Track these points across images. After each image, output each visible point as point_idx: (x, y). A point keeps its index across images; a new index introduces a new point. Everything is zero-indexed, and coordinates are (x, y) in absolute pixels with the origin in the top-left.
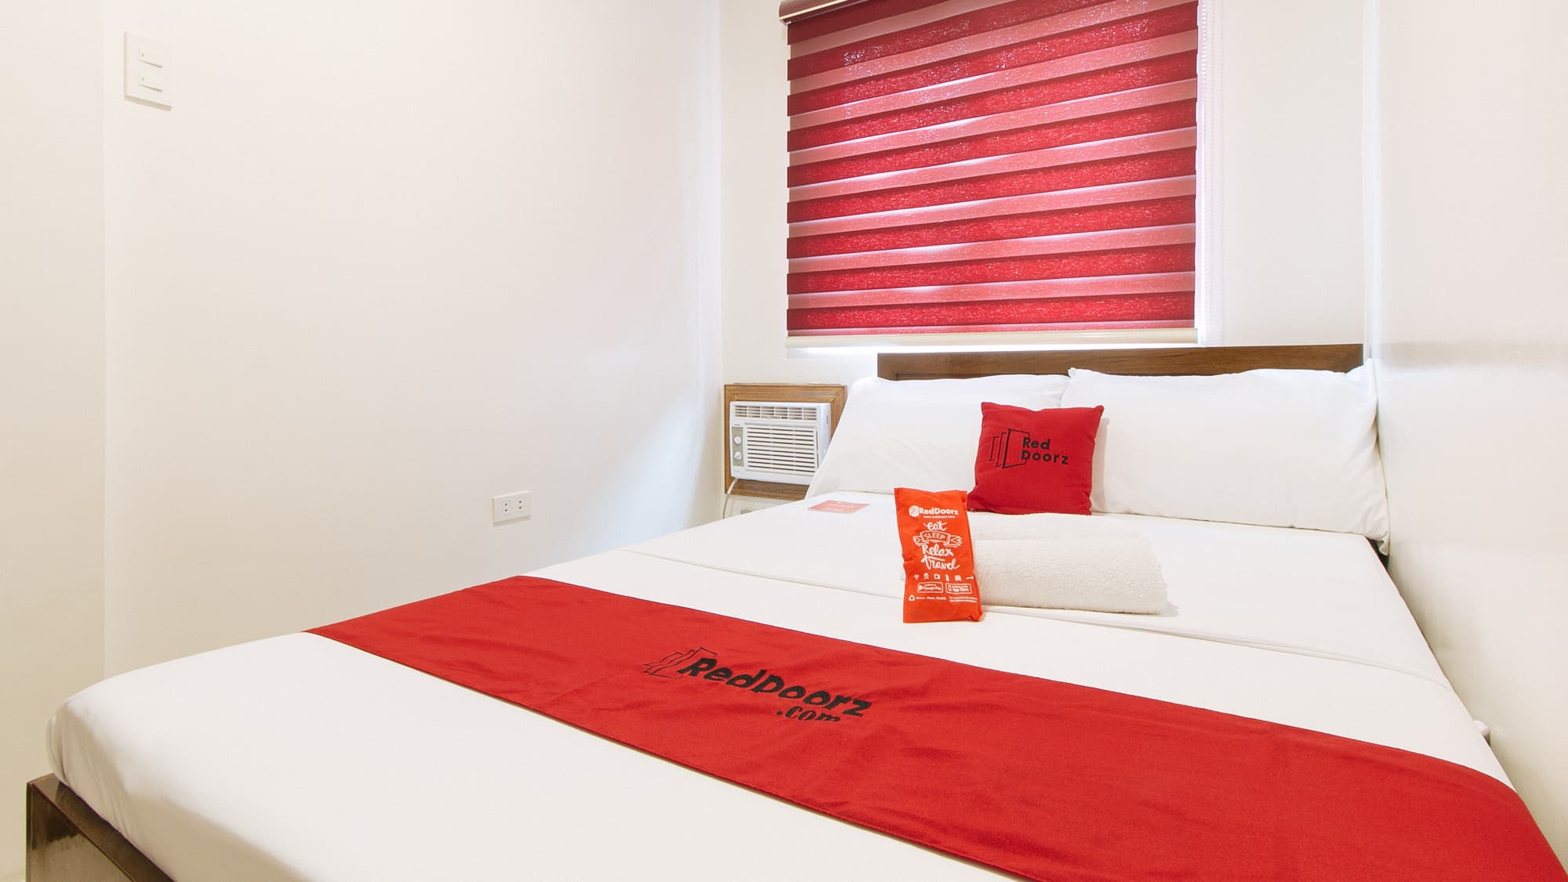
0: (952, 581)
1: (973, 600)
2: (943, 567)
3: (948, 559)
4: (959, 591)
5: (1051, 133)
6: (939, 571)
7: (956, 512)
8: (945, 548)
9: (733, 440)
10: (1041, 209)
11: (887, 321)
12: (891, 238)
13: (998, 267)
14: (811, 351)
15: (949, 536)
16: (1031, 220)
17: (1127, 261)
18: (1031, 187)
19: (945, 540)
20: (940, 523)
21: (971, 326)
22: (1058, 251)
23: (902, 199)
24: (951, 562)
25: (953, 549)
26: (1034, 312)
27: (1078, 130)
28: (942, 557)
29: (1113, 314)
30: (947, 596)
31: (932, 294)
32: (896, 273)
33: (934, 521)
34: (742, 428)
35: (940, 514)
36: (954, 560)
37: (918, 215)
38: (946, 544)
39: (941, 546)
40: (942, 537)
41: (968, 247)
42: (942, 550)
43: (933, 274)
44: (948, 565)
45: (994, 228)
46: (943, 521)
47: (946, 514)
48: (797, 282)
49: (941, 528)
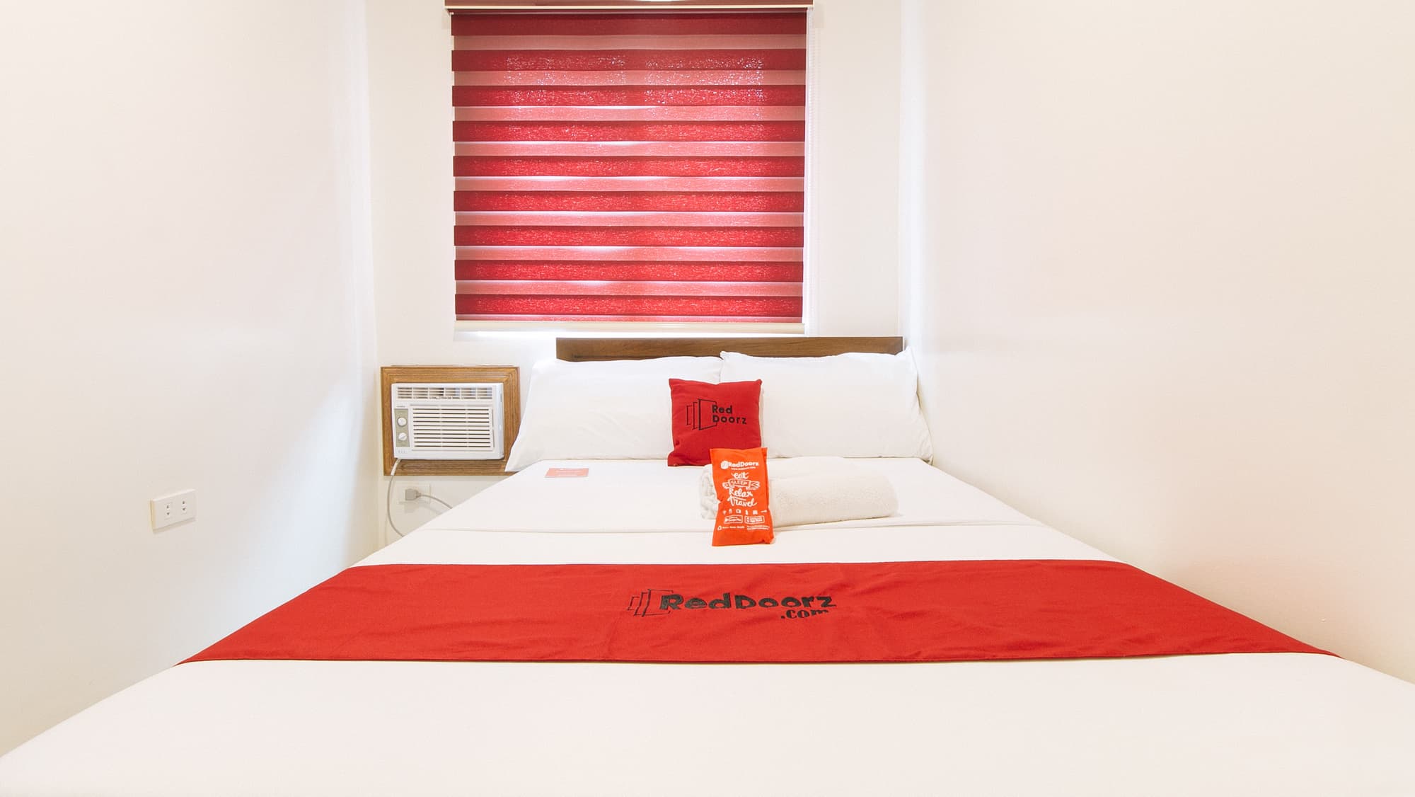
0: (751, 514)
1: (765, 528)
2: (745, 505)
3: (749, 499)
4: (755, 522)
5: (702, 164)
6: (740, 507)
7: (757, 464)
8: (746, 491)
9: (397, 422)
10: (694, 225)
11: (561, 309)
12: (564, 235)
13: (659, 269)
14: (480, 334)
15: (750, 482)
16: (687, 233)
17: (758, 271)
18: (686, 206)
19: (747, 485)
20: (744, 474)
21: (637, 317)
22: (707, 260)
23: (575, 202)
24: (750, 501)
25: (752, 491)
26: (690, 307)
27: (722, 166)
28: (744, 498)
29: (748, 311)
30: (746, 525)
31: (602, 288)
32: (569, 268)
33: (740, 472)
34: (407, 409)
35: (745, 467)
36: (753, 499)
37: (589, 218)
38: (747, 488)
39: (744, 490)
40: (745, 483)
41: (634, 250)
42: (745, 493)
43: (604, 271)
44: (749, 503)
45: (656, 235)
46: (746, 471)
47: (749, 466)
48: (464, 269)
49: (744, 477)
